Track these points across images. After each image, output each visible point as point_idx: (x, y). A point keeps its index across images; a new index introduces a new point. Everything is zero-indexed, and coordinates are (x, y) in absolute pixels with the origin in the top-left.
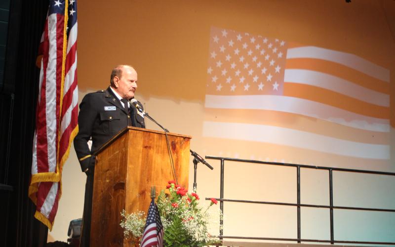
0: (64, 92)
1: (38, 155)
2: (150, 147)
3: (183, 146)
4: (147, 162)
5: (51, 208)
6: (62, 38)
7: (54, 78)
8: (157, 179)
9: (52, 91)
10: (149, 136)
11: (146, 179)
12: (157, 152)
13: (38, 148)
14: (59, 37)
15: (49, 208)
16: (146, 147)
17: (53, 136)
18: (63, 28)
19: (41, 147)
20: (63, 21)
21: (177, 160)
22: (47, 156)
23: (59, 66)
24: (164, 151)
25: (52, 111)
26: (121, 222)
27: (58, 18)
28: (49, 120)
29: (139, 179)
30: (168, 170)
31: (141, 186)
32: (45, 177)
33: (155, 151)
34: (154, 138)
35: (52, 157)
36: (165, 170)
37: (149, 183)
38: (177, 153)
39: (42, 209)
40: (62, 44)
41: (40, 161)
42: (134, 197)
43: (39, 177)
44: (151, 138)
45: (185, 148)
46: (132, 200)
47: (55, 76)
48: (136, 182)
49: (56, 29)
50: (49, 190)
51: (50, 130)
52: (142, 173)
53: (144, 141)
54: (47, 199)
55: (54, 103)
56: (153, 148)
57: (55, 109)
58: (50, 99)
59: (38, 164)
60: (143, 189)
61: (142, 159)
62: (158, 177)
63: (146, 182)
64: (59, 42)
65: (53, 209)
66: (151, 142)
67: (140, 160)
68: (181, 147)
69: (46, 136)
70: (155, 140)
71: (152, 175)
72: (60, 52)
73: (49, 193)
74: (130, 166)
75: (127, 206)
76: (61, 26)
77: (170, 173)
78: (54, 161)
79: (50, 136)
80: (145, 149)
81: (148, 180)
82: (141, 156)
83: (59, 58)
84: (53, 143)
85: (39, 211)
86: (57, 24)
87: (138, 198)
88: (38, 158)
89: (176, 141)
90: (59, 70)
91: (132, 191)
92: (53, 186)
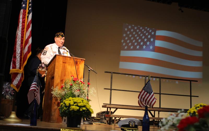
0: (25, 39)
1: (13, 62)
2: (66, 63)
3: (81, 63)
4: (64, 69)
5: (17, 83)
6: (24, 19)
7: (20, 33)
8: (68, 76)
9: (19, 38)
10: (65, 58)
11: (63, 75)
12: (69, 65)
13: (13, 60)
14: (24, 18)
15: (16, 82)
16: (64, 63)
17: (18, 55)
18: (26, 15)
19: (14, 59)
20: (26, 12)
21: (78, 68)
22: (16, 63)
23: (23, 29)
24: (72, 65)
25: (19, 46)
26: (51, 92)
27: (23, 11)
28: (17, 49)
29: (60, 75)
30: (74, 72)
31: (61, 78)
32: (15, 71)
33: (68, 64)
34: (67, 59)
35: (18, 63)
36: (72, 72)
37: (65, 77)
38: (78, 65)
39: (13, 83)
40: (25, 20)
41: (13, 65)
42: (58, 82)
43: (12, 71)
44: (66, 59)
45: (82, 64)
46: (57, 83)
47: (21, 33)
48: (59, 76)
49: (22, 15)
50: (17, 76)
51: (17, 53)
52: (62, 73)
53: (63, 60)
54: (16, 79)
55: (20, 43)
56: (67, 63)
57: (20, 45)
58: (18, 41)
59: (13, 66)
60: (62, 79)
61: (62, 67)
62: (69, 75)
63: (64, 77)
64: (24, 20)
65: (18, 83)
66: (66, 61)
67: (61, 68)
68: (80, 63)
69: (16, 55)
70: (68, 60)
71: (66, 74)
72: (24, 24)
73: (17, 77)
74: (56, 70)
75: (54, 86)
76: (25, 14)
77: (75, 73)
78: (18, 65)
79: (17, 55)
80: (63, 63)
81: (64, 76)
82: (61, 66)
83: (23, 26)
84: (18, 58)
85: (12, 83)
86: (23, 13)
87: (59, 83)
88: (13, 64)
89: (78, 61)
90: (23, 31)
91: (57, 80)
92: (19, 75)
